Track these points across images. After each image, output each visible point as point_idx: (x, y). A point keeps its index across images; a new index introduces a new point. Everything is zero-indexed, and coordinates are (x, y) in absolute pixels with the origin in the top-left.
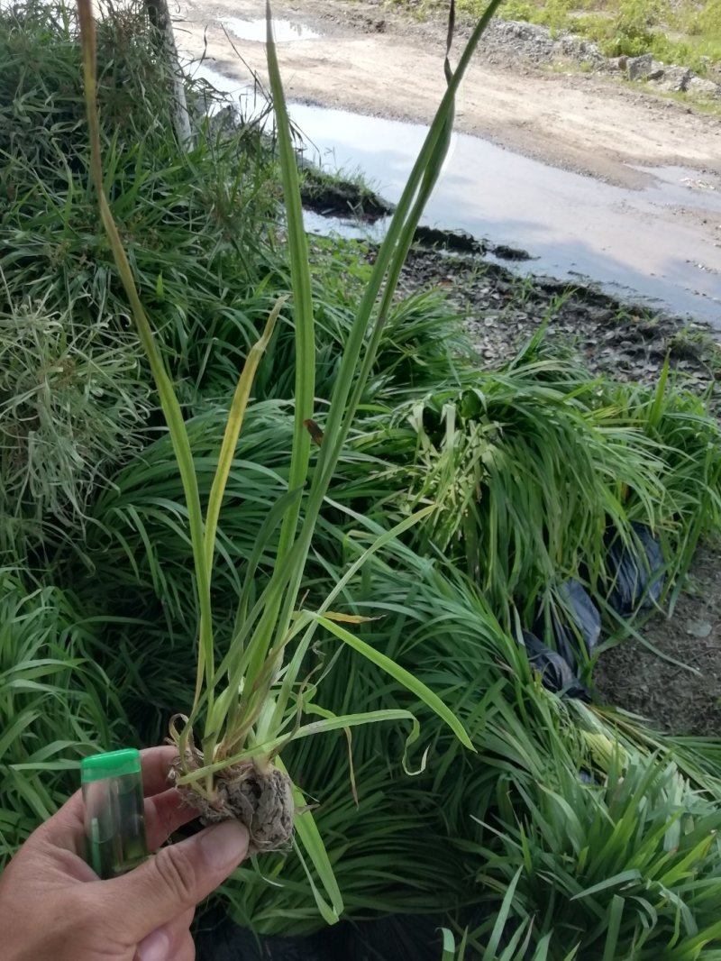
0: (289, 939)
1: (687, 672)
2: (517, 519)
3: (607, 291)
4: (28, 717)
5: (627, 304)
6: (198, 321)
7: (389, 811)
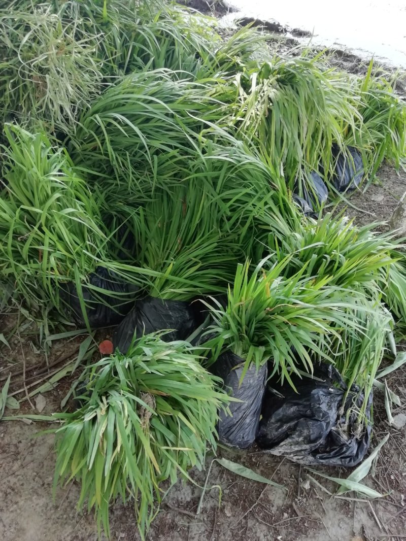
0: (176, 301)
1: (369, 215)
2: (285, 125)
3: (355, 53)
4: (57, 195)
5: (365, 60)
6: (125, 35)
7: (217, 252)
